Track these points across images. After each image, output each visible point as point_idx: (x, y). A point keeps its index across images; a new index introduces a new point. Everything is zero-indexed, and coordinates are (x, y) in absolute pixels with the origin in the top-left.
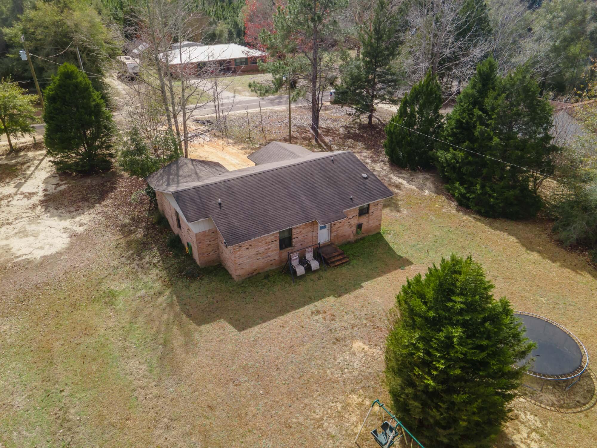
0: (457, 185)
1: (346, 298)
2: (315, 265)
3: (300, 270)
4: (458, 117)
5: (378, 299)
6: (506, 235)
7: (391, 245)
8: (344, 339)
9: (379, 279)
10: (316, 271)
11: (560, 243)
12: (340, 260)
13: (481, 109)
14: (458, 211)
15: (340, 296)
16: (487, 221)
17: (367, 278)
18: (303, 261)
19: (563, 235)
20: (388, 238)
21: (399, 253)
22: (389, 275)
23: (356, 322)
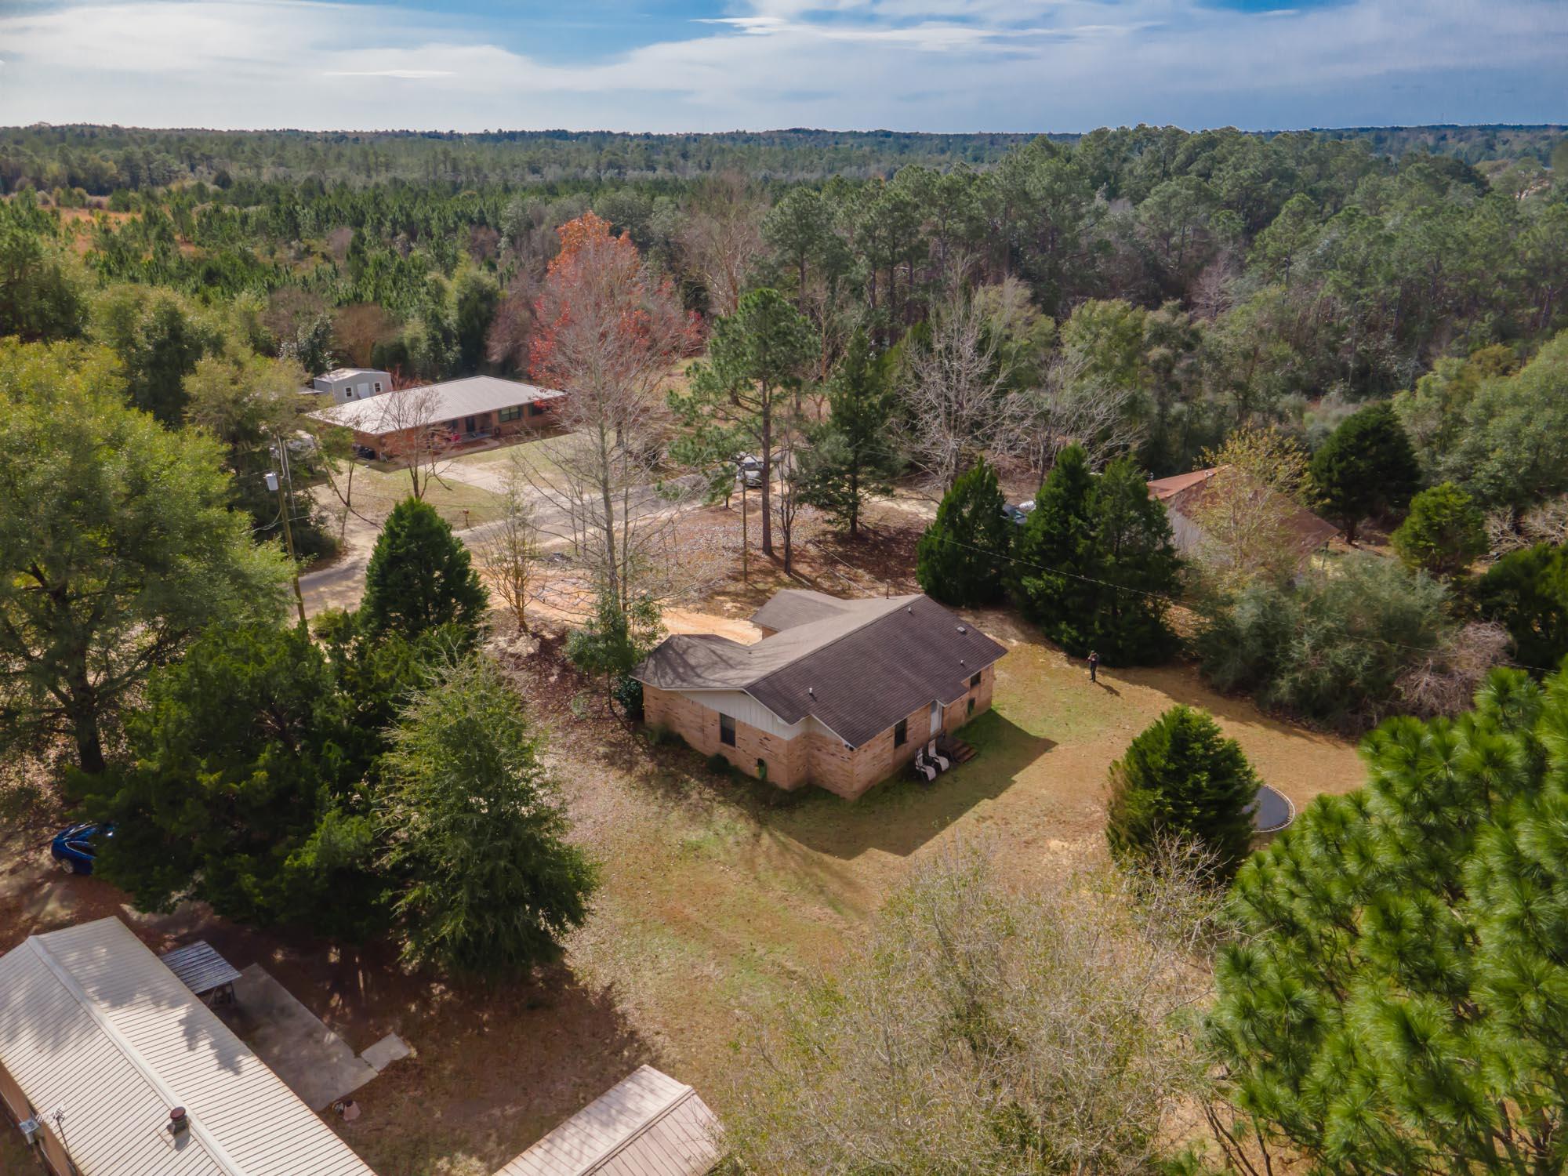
0: (1063, 626)
1: (1004, 797)
2: (944, 763)
3: (931, 772)
4: (1046, 528)
5: (1044, 791)
6: (1147, 690)
7: (1017, 724)
8: (1034, 840)
9: (1029, 768)
10: (947, 770)
11: (1216, 689)
12: (967, 753)
13: (1078, 516)
14: (1072, 664)
15: (996, 796)
16: (1117, 673)
17: (1016, 771)
18: (928, 761)
19: (1215, 679)
20: (1005, 714)
21: (1033, 733)
22: (1039, 762)
23: (1037, 821)
